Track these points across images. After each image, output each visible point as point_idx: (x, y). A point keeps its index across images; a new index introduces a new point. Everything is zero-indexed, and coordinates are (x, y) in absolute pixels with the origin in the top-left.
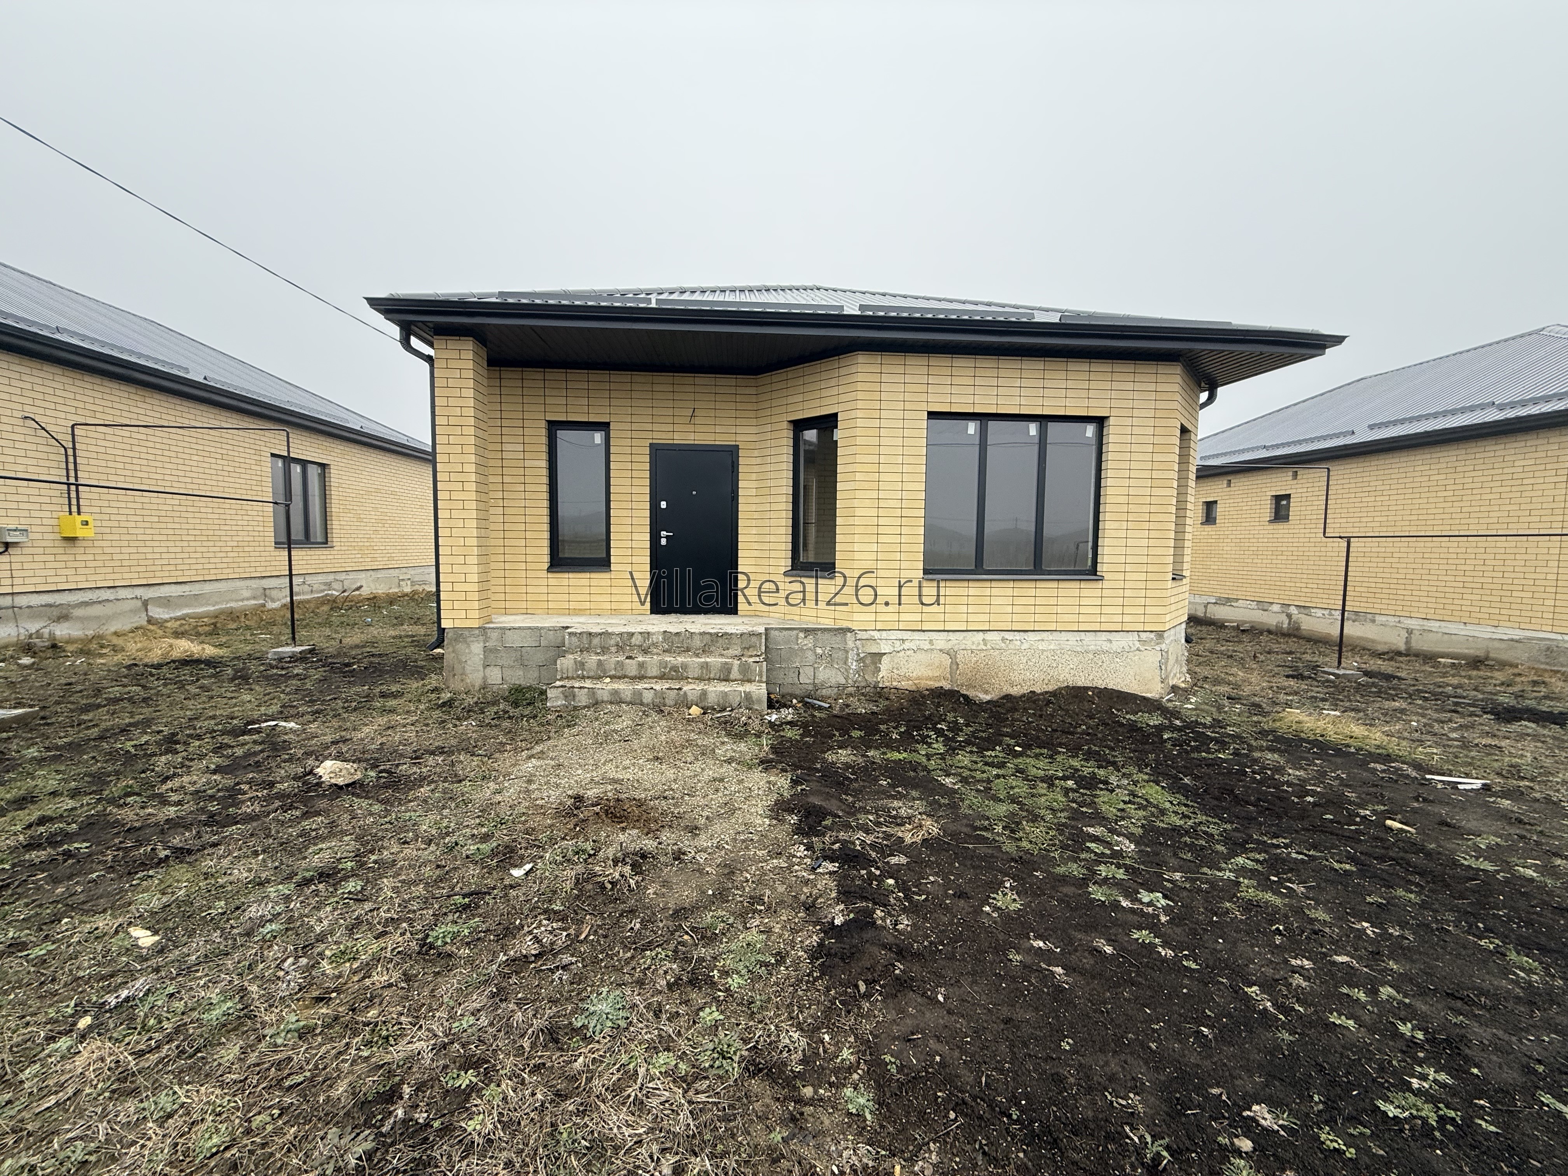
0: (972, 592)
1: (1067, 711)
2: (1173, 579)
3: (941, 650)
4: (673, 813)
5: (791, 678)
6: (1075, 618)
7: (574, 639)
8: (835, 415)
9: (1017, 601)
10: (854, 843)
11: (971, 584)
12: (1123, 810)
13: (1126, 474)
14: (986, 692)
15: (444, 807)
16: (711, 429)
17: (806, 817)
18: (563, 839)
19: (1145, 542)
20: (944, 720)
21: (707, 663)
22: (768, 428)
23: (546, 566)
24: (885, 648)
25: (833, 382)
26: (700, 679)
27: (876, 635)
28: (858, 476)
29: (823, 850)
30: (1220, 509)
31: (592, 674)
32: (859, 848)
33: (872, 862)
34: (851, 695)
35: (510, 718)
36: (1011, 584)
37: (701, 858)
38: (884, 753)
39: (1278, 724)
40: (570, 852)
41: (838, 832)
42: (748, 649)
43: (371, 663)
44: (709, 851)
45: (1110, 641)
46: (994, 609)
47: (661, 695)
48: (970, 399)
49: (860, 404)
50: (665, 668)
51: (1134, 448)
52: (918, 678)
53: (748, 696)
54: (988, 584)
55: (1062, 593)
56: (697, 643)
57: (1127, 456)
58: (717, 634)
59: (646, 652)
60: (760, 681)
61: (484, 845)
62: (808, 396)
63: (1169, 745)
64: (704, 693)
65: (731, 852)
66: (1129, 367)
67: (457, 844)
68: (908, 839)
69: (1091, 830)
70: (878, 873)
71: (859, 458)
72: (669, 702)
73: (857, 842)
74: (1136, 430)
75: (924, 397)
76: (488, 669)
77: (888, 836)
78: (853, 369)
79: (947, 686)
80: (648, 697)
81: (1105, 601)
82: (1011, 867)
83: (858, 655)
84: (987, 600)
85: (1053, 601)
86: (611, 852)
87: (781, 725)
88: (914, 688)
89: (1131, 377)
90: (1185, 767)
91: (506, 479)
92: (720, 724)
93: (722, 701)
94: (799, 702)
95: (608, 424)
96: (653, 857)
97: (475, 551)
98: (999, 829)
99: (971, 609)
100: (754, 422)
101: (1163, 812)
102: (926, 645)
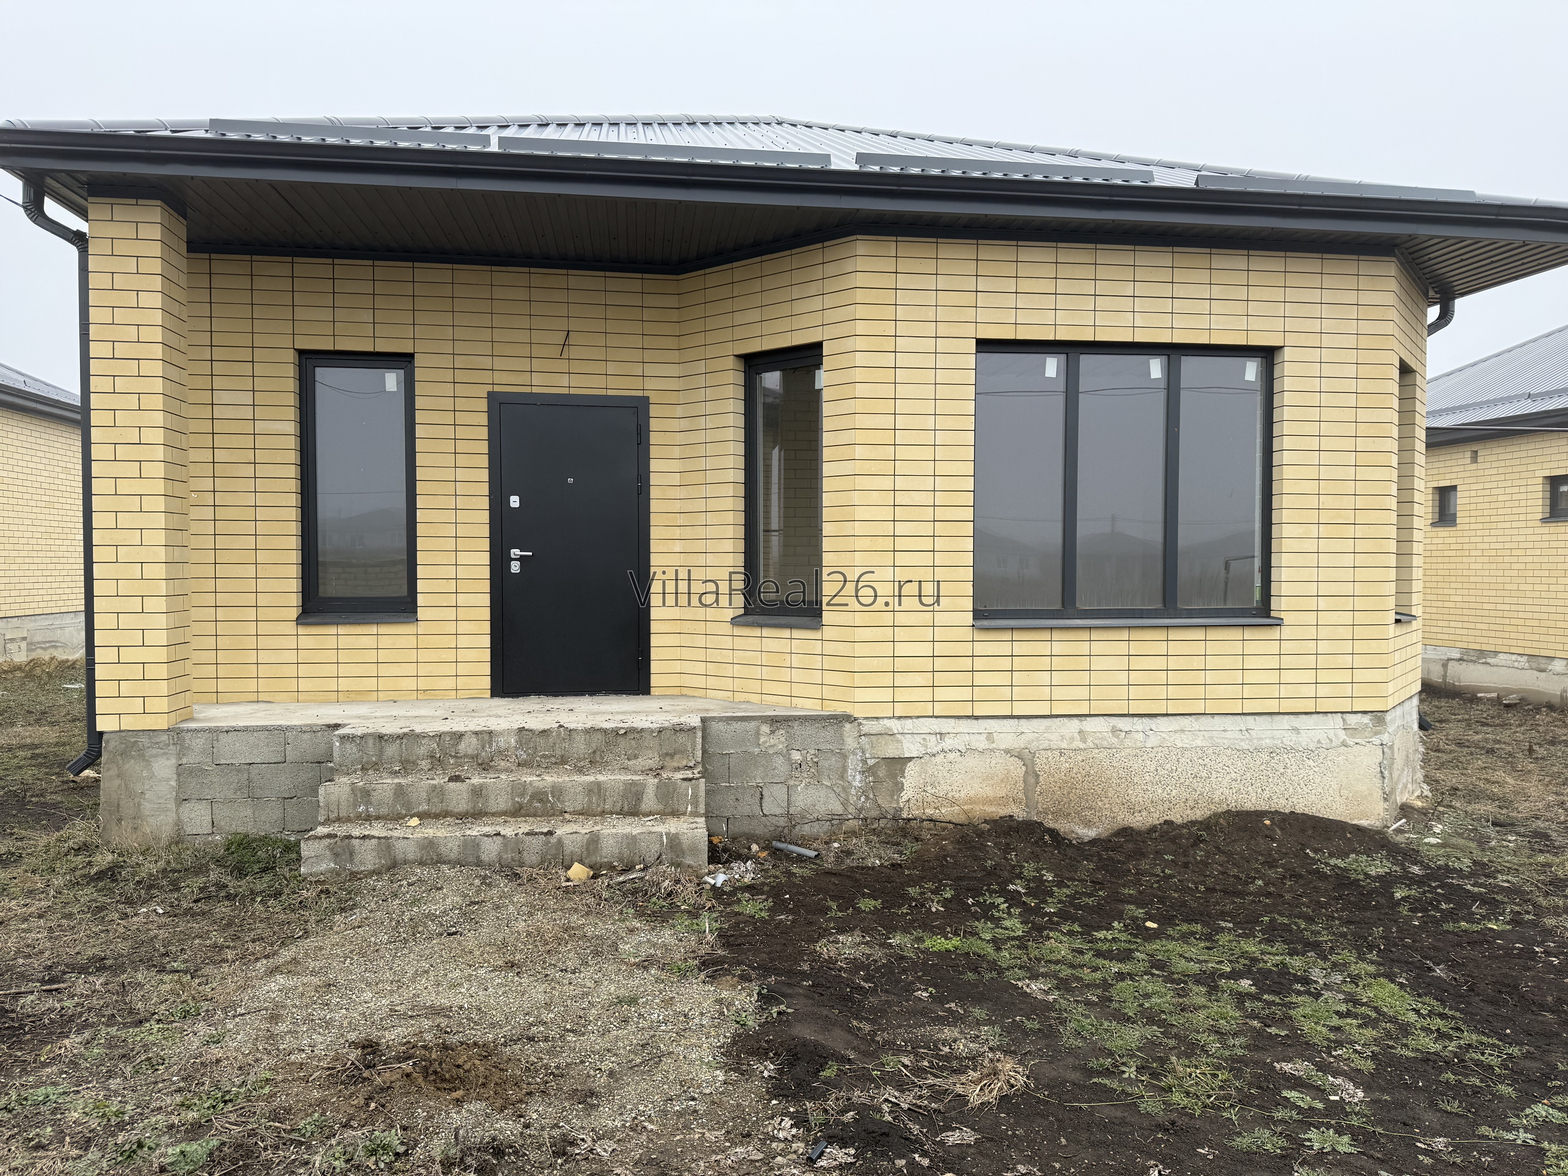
0: (1057, 648)
1: (1229, 855)
2: (1398, 621)
3: (1007, 751)
4: (547, 1067)
5: (748, 806)
6: (1236, 691)
7: (351, 749)
8: (819, 345)
9: (1136, 663)
10: (880, 1110)
11: (1056, 635)
12: (1337, 1029)
13: (1315, 443)
14: (1088, 824)
15: (110, 1075)
16: (599, 367)
17: (791, 1065)
18: (346, 1126)
19: (1349, 560)
20: (1020, 876)
21: (599, 784)
22: (701, 367)
23: (294, 613)
24: (910, 748)
25: (813, 288)
26: (585, 813)
27: (895, 726)
28: (859, 452)
29: (826, 1124)
30: (1461, 500)
31: (384, 811)
32: (889, 1118)
33: (913, 1144)
34: (853, 833)
35: (229, 897)
36: (1124, 634)
37: (604, 1149)
38: (920, 940)
40: (360, 1152)
41: (850, 1089)
42: (672, 756)
44: (619, 1135)
45: (1296, 730)
46: (1096, 678)
47: (515, 845)
48: (1049, 318)
49: (861, 327)
50: (522, 795)
51: (1326, 399)
52: (971, 801)
53: (674, 841)
54: (1085, 635)
55: (1212, 647)
56: (580, 746)
57: (1316, 414)
58: (615, 732)
59: (485, 766)
60: (695, 814)
61: (195, 1146)
62: (769, 312)
63: (1404, 911)
64: (594, 840)
65: (659, 1136)
66: (1310, 263)
67: (140, 1145)
68: (975, 1096)
69: (1287, 1067)
70: (926, 1162)
71: (861, 421)
72: (530, 857)
73: (886, 1107)
74: (1327, 370)
75: (970, 314)
76: (187, 806)
77: (937, 1094)
78: (848, 266)
79: (1019, 813)
80: (490, 850)
81: (1287, 661)
82: (1158, 1141)
83: (864, 761)
84: (1084, 663)
85: (1198, 663)
86: (437, 1146)
87: (733, 893)
88: (962, 819)
89: (1316, 281)
90: (1435, 948)
91: (220, 455)
92: (624, 895)
93: (626, 852)
94: (763, 849)
95: (410, 356)
96: (516, 1153)
97: (162, 588)
98: (1130, 1072)
99: (1057, 678)
100: (675, 356)
101: (1405, 1029)
102: (981, 743)
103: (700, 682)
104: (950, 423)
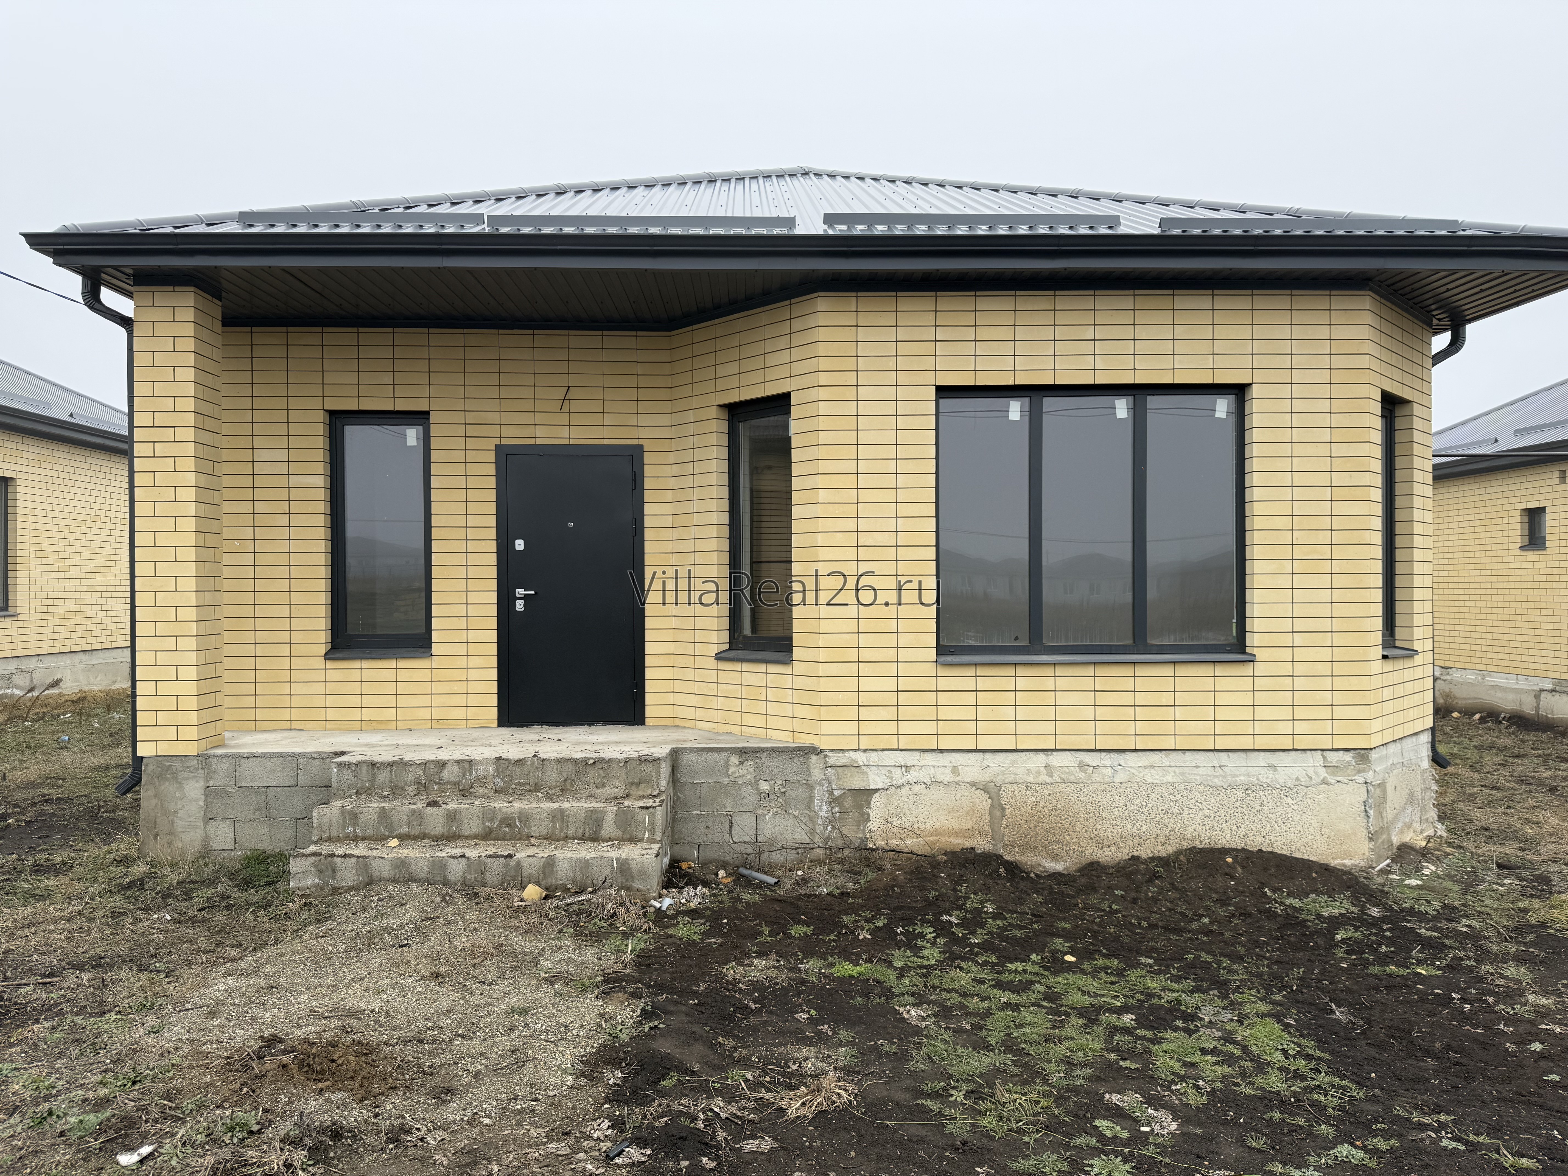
0: (1022, 683)
1: (1183, 892)
2: (1385, 657)
3: (973, 784)
4: (421, 1066)
5: (718, 833)
6: (1208, 727)
7: (347, 774)
8: (787, 396)
9: (1102, 699)
10: (694, 1117)
11: (1020, 671)
12: (1192, 1065)
13: (1287, 479)
14: (1055, 857)
15: (61, 1056)
16: (597, 419)
17: (638, 1074)
18: (218, 1106)
19: (1326, 595)
20: (960, 908)
21: (562, 811)
22: (689, 416)
23: (322, 649)
24: (875, 780)
25: (782, 343)
26: (550, 838)
27: (861, 758)
28: (823, 496)
29: (639, 1127)
30: (1550, 522)
31: (369, 832)
32: (700, 1125)
33: (710, 1149)
34: (818, 862)
35: (229, 907)
36: (1090, 671)
37: (435, 1139)
38: (832, 965)
40: (221, 1128)
42: (637, 785)
43: (42, 814)
44: (455, 1127)
45: (1273, 767)
46: (1061, 713)
47: (478, 866)
48: (1009, 363)
49: (823, 379)
50: (492, 820)
51: (1297, 435)
52: (936, 833)
53: (624, 866)
54: (1049, 671)
55: (1181, 684)
56: (553, 776)
57: (1286, 449)
58: (585, 761)
59: (465, 792)
60: (652, 841)
61: (93, 1116)
62: (747, 365)
63: (1340, 953)
64: (550, 863)
65: (489, 1130)
66: (1279, 300)
67: (50, 1113)
68: (793, 1111)
69: (1115, 1098)
70: (712, 1165)
71: (823, 466)
72: (492, 878)
73: (702, 1115)
74: (1298, 406)
75: (929, 363)
76: (213, 824)
77: (761, 1106)
78: (812, 321)
79: (982, 845)
80: (456, 870)
81: (1260, 698)
82: (941, 1159)
83: (831, 792)
84: (1049, 698)
85: (1167, 699)
86: (286, 1127)
87: (674, 917)
88: (926, 850)
89: (1285, 317)
90: (1348, 990)
91: (260, 507)
92: (569, 915)
93: (579, 876)
94: (729, 875)
95: (427, 413)
96: (354, 1137)
97: (193, 628)
98: (958, 1096)
99: (1022, 713)
100: (667, 407)
101: (1261, 1067)
102: (946, 776)
103: (689, 713)
104: (910, 466)
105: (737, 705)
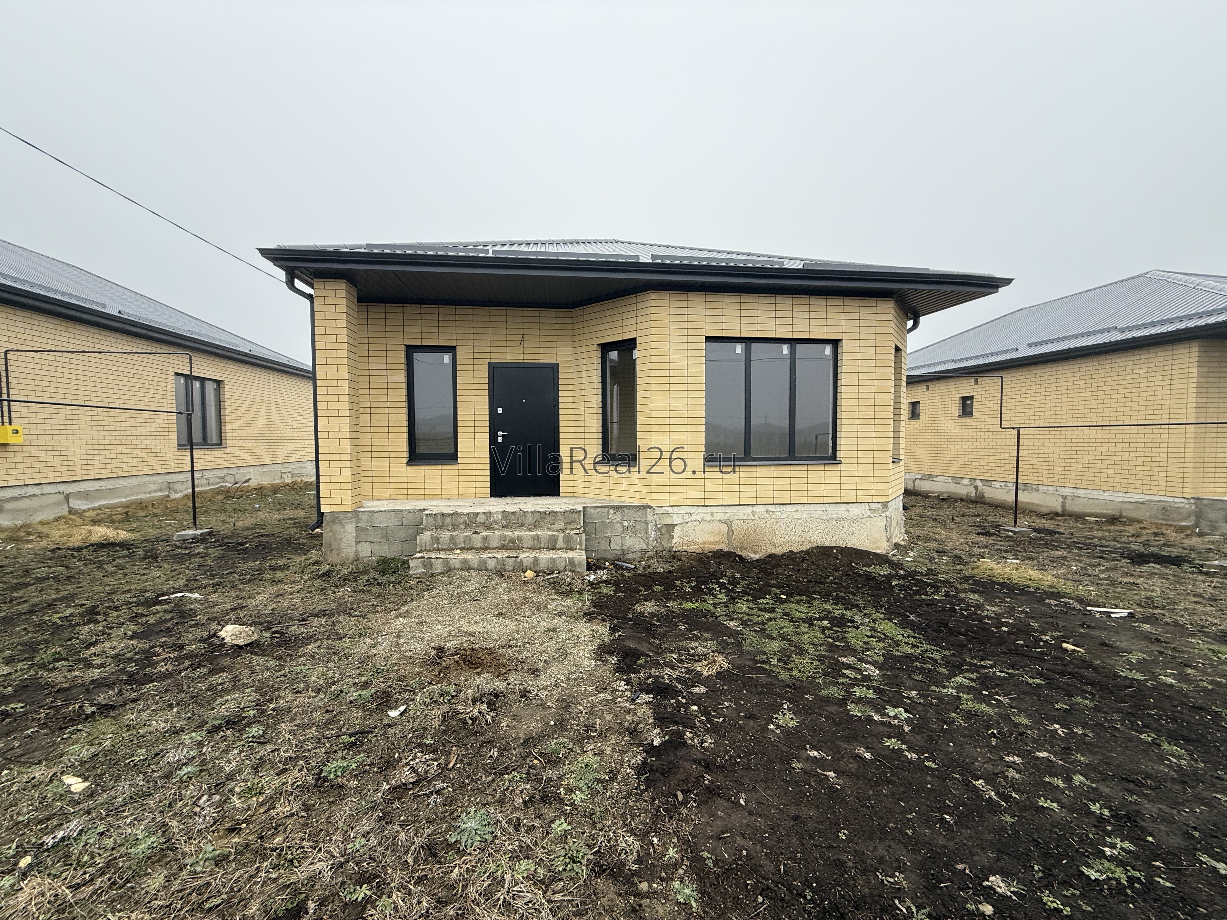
0: (742, 474)
1: (818, 565)
2: (893, 462)
3: (720, 521)
4: (517, 658)
5: (604, 545)
6: (821, 493)
7: (431, 519)
8: (635, 339)
9: (777, 481)
10: (664, 678)
11: (742, 469)
12: (867, 643)
13: (856, 382)
14: (755, 553)
15: (329, 661)
16: (537, 351)
17: (624, 658)
18: (430, 684)
19: (871, 434)
20: (725, 576)
21: (538, 536)
22: (583, 350)
23: (405, 461)
24: (676, 520)
25: (633, 314)
26: (532, 548)
27: (670, 510)
28: (653, 387)
29: (640, 684)
30: (922, 408)
31: (445, 547)
32: (667, 681)
33: (678, 693)
34: (651, 558)
35: (379, 584)
36: (772, 468)
37: (543, 694)
38: (681, 604)
39: (976, 571)
40: (437, 695)
41: (650, 669)
42: (570, 523)
43: (261, 542)
44: (549, 688)
45: (848, 510)
46: (759, 488)
47: (502, 562)
48: (738, 327)
49: (653, 331)
50: (504, 540)
51: (861, 363)
52: (704, 543)
53: (571, 561)
54: (754, 469)
55: (810, 474)
56: (529, 519)
57: (856, 369)
58: (545, 512)
59: (488, 528)
60: (580, 549)
61: (365, 692)
62: (612, 325)
63: (897, 591)
64: (536, 560)
65: (566, 689)
66: (856, 302)
67: (342, 692)
68: (705, 672)
69: (844, 660)
70: (684, 701)
71: (653, 373)
72: (509, 567)
73: (666, 677)
74: (862, 350)
75: (702, 325)
76: (360, 545)
77: (689, 671)
78: (648, 304)
79: (725, 548)
80: (491, 564)
81: (844, 480)
82: (787, 692)
83: (656, 526)
85: (804, 481)
86: (470, 693)
87: (598, 584)
88: (700, 551)
89: (857, 310)
90: (911, 607)
91: (373, 392)
92: (550, 584)
93: (550, 565)
94: (611, 564)
95: (455, 347)
96: (504, 696)
97: (348, 450)
98: (774, 661)
99: (742, 488)
100: (570, 345)
101: (897, 643)
102: (709, 518)
103: (581, 490)
104: (694, 374)
105: (608, 486)
